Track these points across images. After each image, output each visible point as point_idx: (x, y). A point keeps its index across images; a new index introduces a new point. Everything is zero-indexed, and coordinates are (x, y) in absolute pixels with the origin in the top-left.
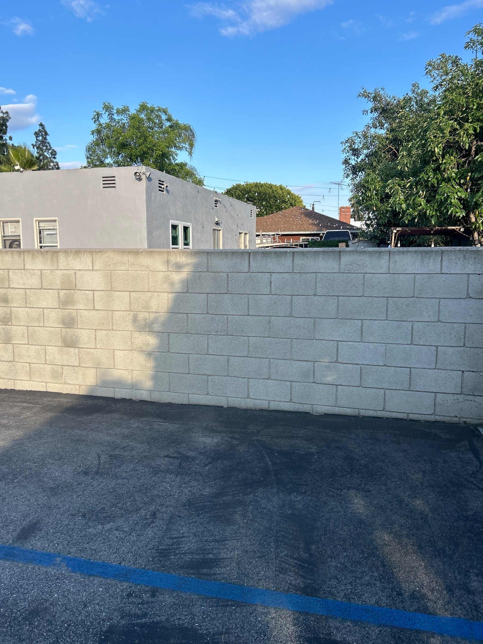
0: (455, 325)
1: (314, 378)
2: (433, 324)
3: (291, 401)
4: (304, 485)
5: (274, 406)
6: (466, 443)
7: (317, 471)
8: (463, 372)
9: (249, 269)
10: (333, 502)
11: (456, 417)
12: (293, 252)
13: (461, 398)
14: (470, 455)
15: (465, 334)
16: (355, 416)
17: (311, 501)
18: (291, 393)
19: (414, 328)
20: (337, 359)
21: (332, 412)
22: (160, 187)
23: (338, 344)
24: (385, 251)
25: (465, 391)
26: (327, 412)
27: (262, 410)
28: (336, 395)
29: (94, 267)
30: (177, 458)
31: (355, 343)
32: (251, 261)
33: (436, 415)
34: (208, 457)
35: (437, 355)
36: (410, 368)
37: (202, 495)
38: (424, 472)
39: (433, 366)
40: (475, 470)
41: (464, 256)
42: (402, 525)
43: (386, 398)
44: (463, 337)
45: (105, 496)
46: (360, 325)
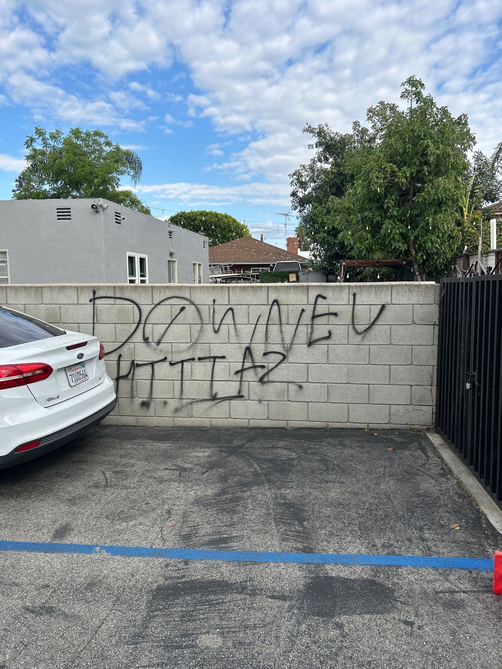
0: (404, 347)
1: (288, 397)
2: (386, 346)
3: (268, 418)
4: (290, 482)
5: (253, 423)
6: (416, 443)
7: (299, 472)
8: (411, 386)
9: (229, 302)
10: (316, 492)
11: (407, 424)
12: (268, 287)
13: (410, 408)
14: (420, 453)
15: (412, 354)
16: (324, 428)
17: (298, 492)
18: (268, 411)
19: (371, 350)
20: (308, 379)
21: (304, 426)
22: (116, 219)
23: (308, 367)
24: (345, 286)
25: (414, 402)
26: (300, 426)
27: (242, 428)
28: (308, 411)
29: (80, 301)
30: (177, 470)
31: (322, 365)
32: (231, 295)
33: (391, 423)
34: (204, 467)
35: (390, 373)
36: (369, 384)
37: (206, 495)
38: (385, 467)
39: (387, 382)
40: (424, 463)
41: (409, 289)
42: (371, 503)
43: (350, 410)
44: (410, 356)
45: (120, 502)
46: (326, 349)
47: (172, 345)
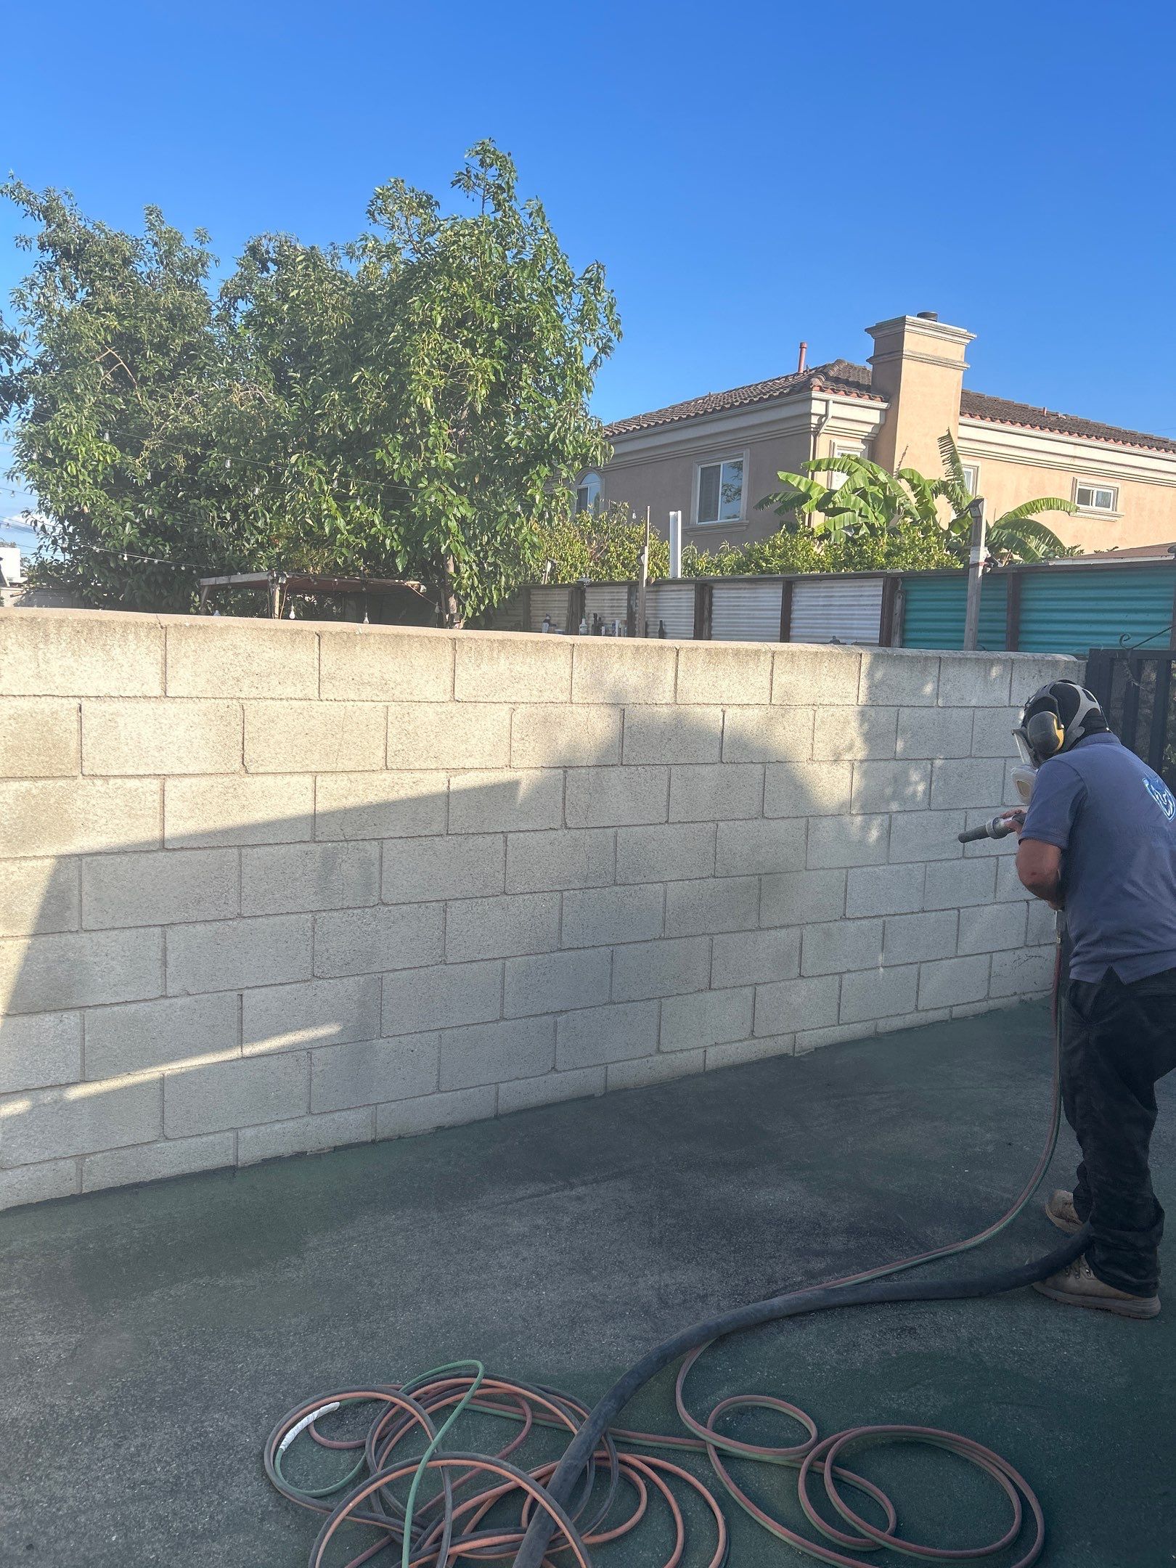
1: (800, 966)
3: (752, 1035)
11: (1015, 994)
13: (1023, 954)
18: (753, 1014)
20: (844, 911)
25: (1029, 939)
26: (822, 1043)
28: (840, 998)
32: (681, 673)
36: (959, 908)
43: (921, 981)
47: (506, 841)
